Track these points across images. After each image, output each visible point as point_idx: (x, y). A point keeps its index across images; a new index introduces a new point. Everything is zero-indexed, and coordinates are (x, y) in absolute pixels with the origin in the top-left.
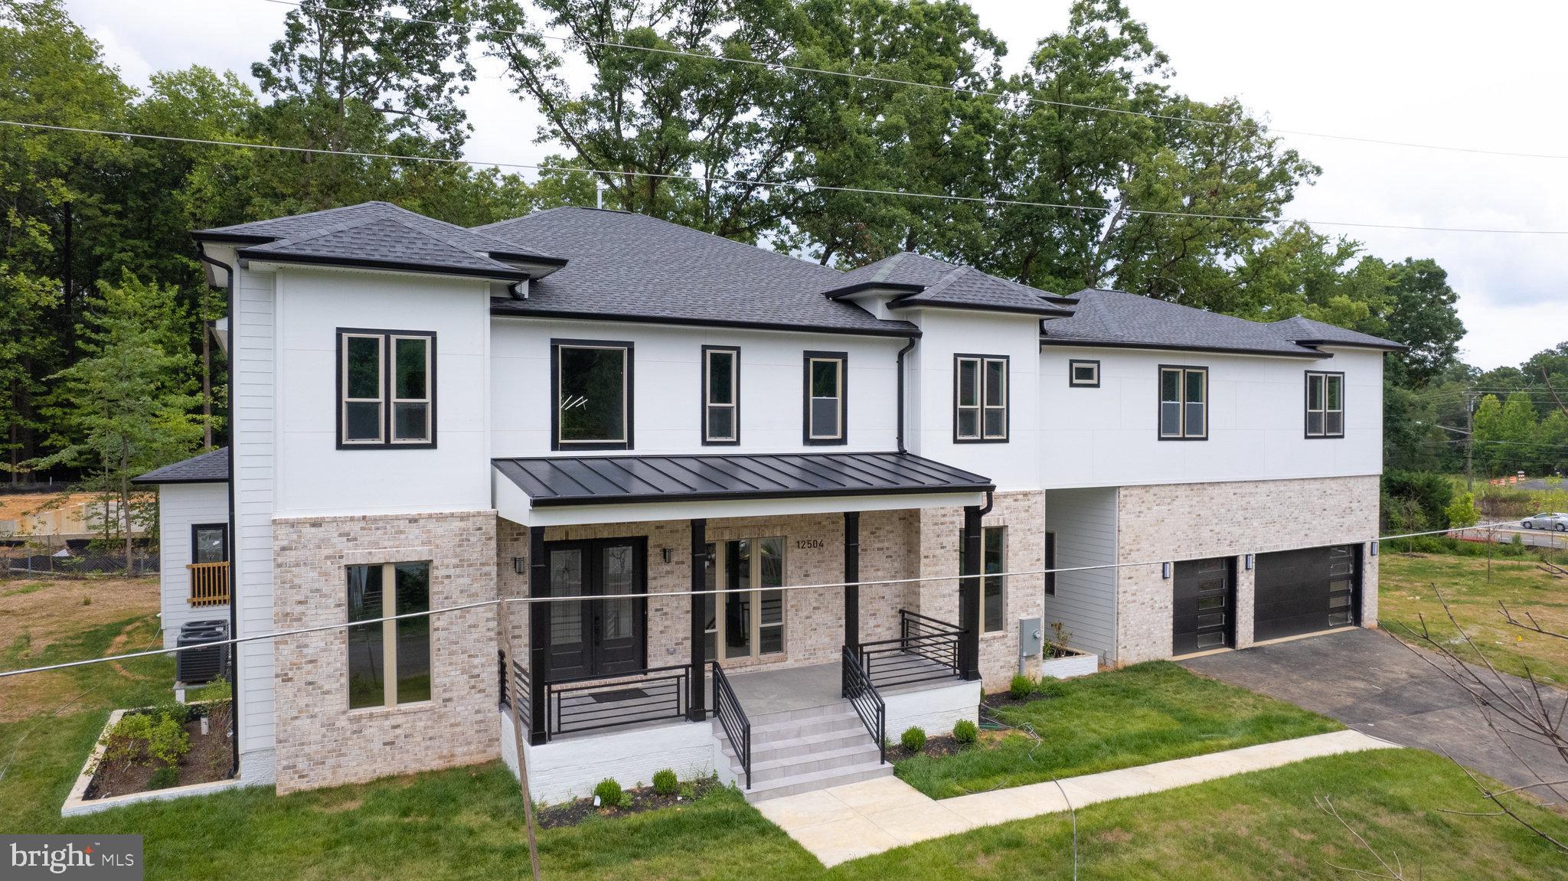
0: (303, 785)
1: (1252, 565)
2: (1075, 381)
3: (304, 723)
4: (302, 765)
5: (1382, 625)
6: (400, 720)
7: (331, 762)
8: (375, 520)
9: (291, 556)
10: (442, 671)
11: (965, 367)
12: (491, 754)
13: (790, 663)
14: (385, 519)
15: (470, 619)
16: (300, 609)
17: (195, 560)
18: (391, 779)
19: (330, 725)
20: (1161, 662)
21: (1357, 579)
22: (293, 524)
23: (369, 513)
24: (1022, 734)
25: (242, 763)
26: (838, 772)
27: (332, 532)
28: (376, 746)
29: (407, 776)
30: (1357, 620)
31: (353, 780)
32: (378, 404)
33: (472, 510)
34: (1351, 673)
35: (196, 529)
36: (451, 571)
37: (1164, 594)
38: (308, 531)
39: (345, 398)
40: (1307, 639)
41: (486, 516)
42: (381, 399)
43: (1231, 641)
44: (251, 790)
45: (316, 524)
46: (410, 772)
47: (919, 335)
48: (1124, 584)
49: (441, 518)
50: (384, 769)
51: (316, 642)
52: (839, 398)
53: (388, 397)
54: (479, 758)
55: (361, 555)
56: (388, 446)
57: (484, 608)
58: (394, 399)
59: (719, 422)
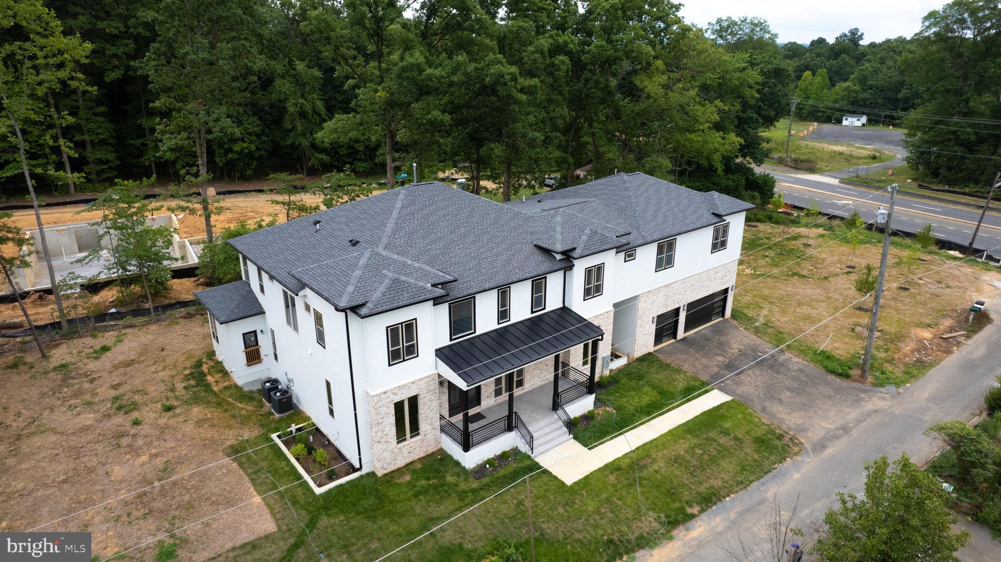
0: (386, 472)
1: (685, 308)
2: (627, 260)
3: (385, 454)
4: (385, 466)
5: (733, 316)
6: (412, 445)
7: (393, 463)
8: (402, 386)
9: (379, 404)
10: (423, 426)
11: (588, 271)
12: (439, 447)
13: (526, 390)
14: (405, 385)
15: (431, 408)
16: (381, 420)
17: (246, 348)
18: (411, 463)
19: (392, 452)
20: (649, 354)
21: (725, 300)
22: (377, 395)
23: (400, 385)
24: (608, 409)
25: (363, 467)
26: (556, 442)
27: (389, 394)
28: (406, 454)
29: (415, 461)
30: (723, 316)
31: (400, 466)
32: (400, 348)
33: (431, 373)
34: (718, 352)
35: (244, 334)
36: (425, 395)
37: (652, 329)
38: (383, 396)
39: (391, 349)
40: (703, 329)
41: (435, 374)
42: (401, 346)
43: (675, 337)
44: (368, 474)
45: (385, 393)
46: (416, 459)
47: (574, 265)
48: (639, 329)
49: (421, 379)
50: (408, 460)
51: (387, 429)
52: (543, 294)
53: (403, 344)
54: (435, 449)
55: (398, 399)
56: (404, 360)
57: (435, 404)
58: (405, 345)
59: (503, 314)
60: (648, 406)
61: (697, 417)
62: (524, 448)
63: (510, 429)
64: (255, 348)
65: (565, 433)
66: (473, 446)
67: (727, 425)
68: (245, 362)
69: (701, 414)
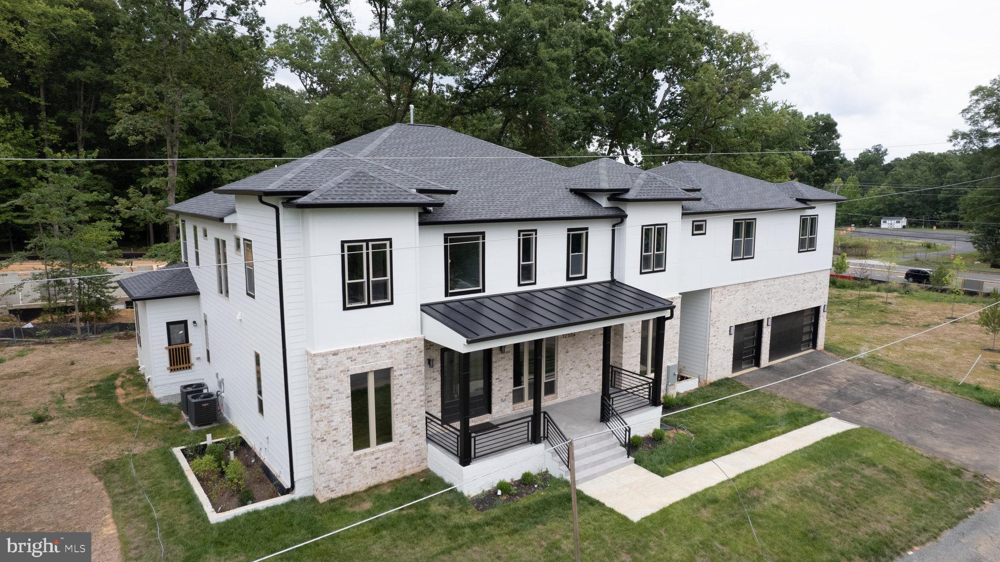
0: (333, 496)
1: (770, 323)
2: (695, 232)
3: (333, 462)
4: (332, 485)
5: (827, 348)
6: (379, 455)
7: (346, 481)
8: (365, 348)
9: (324, 373)
10: (399, 426)
11: (646, 232)
12: (423, 467)
13: (559, 400)
14: (370, 347)
15: (412, 397)
16: (329, 401)
17: (170, 344)
18: (376, 487)
19: (345, 462)
20: (727, 379)
21: (816, 325)
22: (323, 355)
23: (362, 345)
24: (681, 432)
25: (296, 485)
26: (608, 465)
27: (342, 357)
28: (368, 470)
29: (383, 484)
30: (815, 346)
31: (357, 489)
32: (363, 283)
33: (412, 337)
34: (819, 380)
35: (169, 324)
36: (403, 372)
37: (728, 343)
38: (331, 358)
39: (347, 281)
40: (792, 359)
41: (419, 339)
42: (365, 279)
43: (758, 364)
44: (303, 500)
45: (335, 354)
46: (385, 481)
47: (626, 216)
48: (712, 340)
49: (397, 343)
50: (372, 482)
51: (337, 419)
52: (584, 254)
53: (368, 277)
54: (417, 470)
55: (357, 369)
56: (369, 306)
57: (419, 390)
58: (371, 279)
59: (526, 273)
60: (741, 429)
61: (817, 443)
62: (558, 470)
63: (535, 439)
64: (183, 346)
65: (622, 454)
66: (475, 457)
67: (868, 454)
68: (167, 364)
69: (824, 440)
